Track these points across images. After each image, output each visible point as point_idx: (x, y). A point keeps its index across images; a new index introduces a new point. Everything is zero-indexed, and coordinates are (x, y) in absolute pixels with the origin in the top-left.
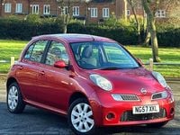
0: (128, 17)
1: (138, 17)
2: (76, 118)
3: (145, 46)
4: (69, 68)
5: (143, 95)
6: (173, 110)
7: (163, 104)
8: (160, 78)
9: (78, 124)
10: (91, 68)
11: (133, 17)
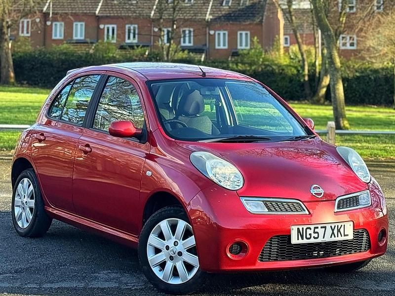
0: (287, 50)
1: (305, 48)
2: (157, 251)
3: (317, 103)
4: (144, 137)
5: (315, 201)
6: (384, 233)
7: (362, 220)
8: (356, 161)
9: (162, 265)
10: (195, 138)
11: (295, 48)
